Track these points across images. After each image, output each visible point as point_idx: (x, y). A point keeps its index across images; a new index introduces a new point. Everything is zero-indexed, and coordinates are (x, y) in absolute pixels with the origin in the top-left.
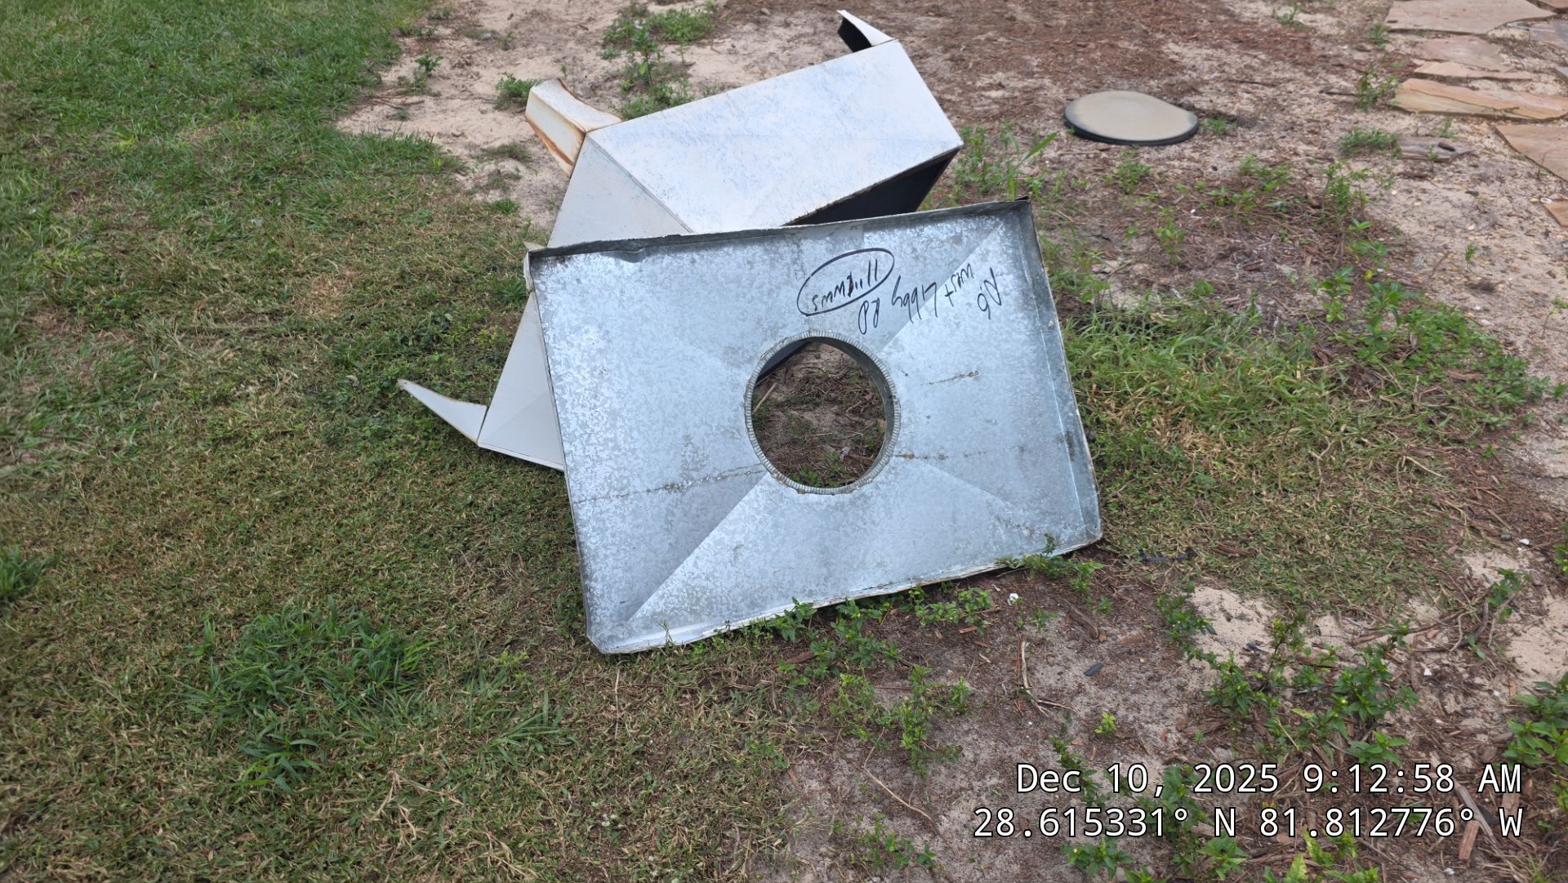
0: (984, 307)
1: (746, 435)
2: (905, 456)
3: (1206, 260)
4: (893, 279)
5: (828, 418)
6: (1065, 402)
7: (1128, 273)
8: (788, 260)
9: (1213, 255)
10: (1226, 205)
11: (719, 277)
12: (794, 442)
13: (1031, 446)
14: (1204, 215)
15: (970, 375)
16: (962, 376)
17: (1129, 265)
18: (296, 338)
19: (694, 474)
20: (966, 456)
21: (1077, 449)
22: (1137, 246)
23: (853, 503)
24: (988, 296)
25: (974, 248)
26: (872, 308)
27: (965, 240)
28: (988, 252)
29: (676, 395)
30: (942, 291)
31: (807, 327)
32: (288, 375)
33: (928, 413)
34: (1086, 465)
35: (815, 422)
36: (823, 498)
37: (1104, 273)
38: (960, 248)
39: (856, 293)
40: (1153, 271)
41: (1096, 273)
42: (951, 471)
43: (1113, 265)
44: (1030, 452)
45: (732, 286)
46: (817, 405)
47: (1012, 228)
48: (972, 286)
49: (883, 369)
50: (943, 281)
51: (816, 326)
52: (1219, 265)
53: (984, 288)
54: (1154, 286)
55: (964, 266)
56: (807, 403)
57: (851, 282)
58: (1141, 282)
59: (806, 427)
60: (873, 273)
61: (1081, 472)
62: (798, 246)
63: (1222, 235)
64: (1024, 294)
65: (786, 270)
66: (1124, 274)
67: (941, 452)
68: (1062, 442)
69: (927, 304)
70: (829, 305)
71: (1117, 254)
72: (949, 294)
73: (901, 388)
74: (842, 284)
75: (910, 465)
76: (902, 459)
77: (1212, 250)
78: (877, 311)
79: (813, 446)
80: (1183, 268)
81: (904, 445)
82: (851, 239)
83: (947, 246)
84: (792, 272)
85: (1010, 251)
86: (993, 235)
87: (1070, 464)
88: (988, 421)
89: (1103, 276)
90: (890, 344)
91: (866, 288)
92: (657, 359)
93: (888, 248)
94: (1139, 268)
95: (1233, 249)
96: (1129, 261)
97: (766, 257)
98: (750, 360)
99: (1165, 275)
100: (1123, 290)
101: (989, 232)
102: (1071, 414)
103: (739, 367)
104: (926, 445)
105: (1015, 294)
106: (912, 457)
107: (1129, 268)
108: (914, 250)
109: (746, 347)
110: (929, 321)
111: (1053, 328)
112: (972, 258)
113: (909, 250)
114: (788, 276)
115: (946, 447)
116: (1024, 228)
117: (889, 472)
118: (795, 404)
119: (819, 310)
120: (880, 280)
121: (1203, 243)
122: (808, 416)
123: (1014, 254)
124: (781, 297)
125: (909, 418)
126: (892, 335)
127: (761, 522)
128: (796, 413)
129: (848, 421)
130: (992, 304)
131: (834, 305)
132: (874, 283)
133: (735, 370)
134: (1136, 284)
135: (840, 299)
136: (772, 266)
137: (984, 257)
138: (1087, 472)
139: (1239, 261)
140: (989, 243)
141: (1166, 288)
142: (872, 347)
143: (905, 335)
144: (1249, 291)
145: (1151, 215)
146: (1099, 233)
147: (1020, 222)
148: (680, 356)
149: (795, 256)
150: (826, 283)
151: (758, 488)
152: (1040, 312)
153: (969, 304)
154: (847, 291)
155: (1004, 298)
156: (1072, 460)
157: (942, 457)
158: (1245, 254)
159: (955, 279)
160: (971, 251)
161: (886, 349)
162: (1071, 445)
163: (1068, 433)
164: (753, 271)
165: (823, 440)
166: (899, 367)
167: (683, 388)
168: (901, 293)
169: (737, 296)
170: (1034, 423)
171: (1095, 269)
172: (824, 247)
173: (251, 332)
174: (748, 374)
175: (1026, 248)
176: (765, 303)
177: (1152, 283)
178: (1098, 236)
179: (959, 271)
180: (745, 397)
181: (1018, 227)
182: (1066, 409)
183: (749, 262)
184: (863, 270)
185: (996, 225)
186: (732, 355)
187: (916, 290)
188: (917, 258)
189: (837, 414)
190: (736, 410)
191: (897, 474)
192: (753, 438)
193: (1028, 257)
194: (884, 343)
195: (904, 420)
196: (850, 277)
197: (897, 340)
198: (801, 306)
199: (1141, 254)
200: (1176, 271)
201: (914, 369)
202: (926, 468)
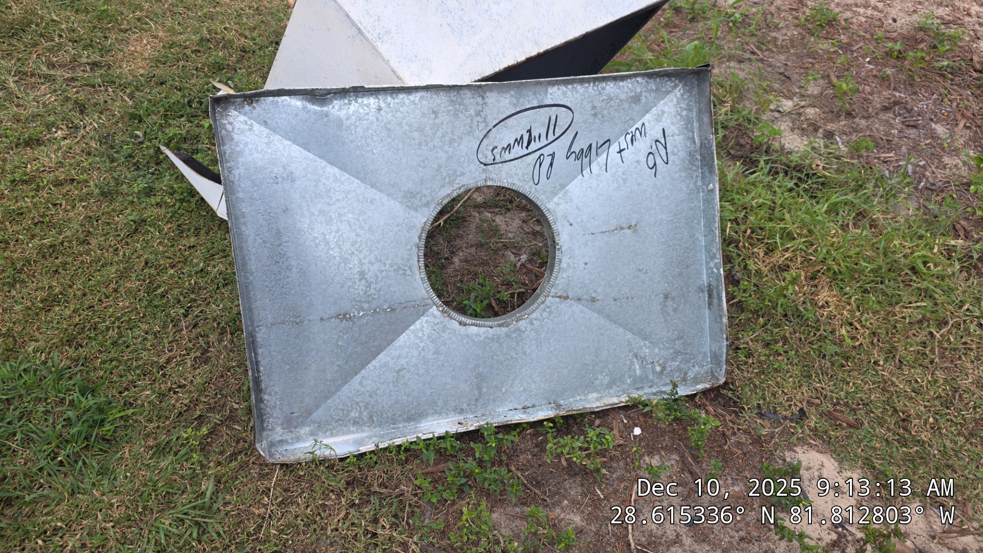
0: (651, 165)
1: (417, 272)
2: (560, 297)
3: (870, 110)
4: (570, 135)
5: (514, 224)
6: (713, 258)
7: (800, 114)
8: (472, 112)
9: (878, 106)
10: (898, 57)
11: (404, 125)
12: (481, 245)
13: (674, 294)
14: (876, 65)
15: (629, 228)
16: (622, 228)
17: (803, 107)
18: (106, 90)
19: (366, 306)
20: (615, 300)
21: (715, 301)
22: (813, 89)
23: (508, 336)
24: (657, 156)
25: (650, 109)
26: (548, 160)
27: (643, 100)
28: (663, 112)
29: (354, 234)
30: (614, 148)
31: (484, 176)
32: (91, 124)
33: (586, 260)
34: (721, 317)
35: (503, 227)
36: (482, 330)
37: (779, 111)
38: (637, 108)
39: (533, 146)
40: (823, 116)
41: (772, 111)
42: (600, 312)
43: (787, 105)
44: (673, 299)
45: (416, 135)
46: (509, 210)
47: (690, 91)
48: (643, 145)
49: (550, 218)
50: (618, 138)
51: (493, 176)
52: (881, 116)
53: (654, 147)
54: (821, 131)
55: (638, 125)
56: (501, 207)
57: (530, 135)
58: (810, 125)
59: (495, 231)
60: (552, 127)
61: (716, 321)
62: (483, 98)
63: (888, 87)
64: (691, 155)
65: (469, 121)
66: (797, 114)
67: (593, 295)
68: (703, 291)
69: (599, 159)
70: (507, 156)
71: (795, 94)
72: (620, 151)
73: (564, 236)
74: (522, 137)
75: (564, 306)
76: (558, 300)
77: (877, 101)
78: (551, 164)
79: (496, 251)
80: (849, 114)
81: (560, 287)
82: (535, 94)
83: (626, 106)
84: (475, 123)
85: (684, 113)
86: (671, 96)
87: (707, 311)
88: (640, 270)
89: (777, 115)
90: (560, 195)
91: (544, 142)
92: (338, 200)
93: (569, 104)
94: (811, 112)
95: (896, 103)
96: (803, 103)
97: (451, 108)
98: (427, 204)
99: (832, 121)
100: (792, 130)
101: (668, 92)
102: (715, 270)
103: (416, 210)
104: (581, 287)
105: (682, 154)
106: (566, 298)
107: (802, 110)
108: (594, 107)
109: (424, 192)
110: (598, 175)
111: (712, 191)
112: (648, 117)
113: (589, 107)
114: (471, 127)
115: (599, 290)
116: (701, 92)
117: (544, 310)
118: (490, 207)
119: (497, 161)
120: (557, 136)
121: (871, 94)
122: (499, 220)
123: (687, 116)
124: (462, 147)
125: (568, 264)
126: (563, 186)
127: (423, 350)
128: (489, 215)
129: (530, 230)
130: (659, 161)
131: (512, 156)
132: (551, 138)
133: (412, 213)
134: (805, 126)
135: (518, 151)
136: (456, 115)
137: (658, 119)
138: (721, 322)
139: (900, 115)
140: (665, 104)
141: (829, 135)
142: (543, 197)
143: (576, 187)
144: (904, 149)
145: (830, 59)
146: (782, 70)
147: (698, 85)
148: (361, 198)
149: (479, 108)
150: (506, 136)
151: (424, 319)
152: (702, 173)
153: (638, 162)
154: (525, 144)
155: (671, 158)
156: (709, 308)
157: (593, 300)
158: (905, 108)
159: (629, 137)
160: (647, 112)
161: (556, 199)
162: (710, 296)
163: (709, 285)
164: (437, 121)
165: (506, 246)
166: (565, 217)
167: (361, 227)
168: (576, 148)
169: (420, 144)
170: (680, 274)
171: (772, 107)
172: (507, 101)
173: (73, 79)
174: (423, 218)
175: (700, 111)
176: (446, 152)
177: (820, 127)
178: (781, 74)
179: (633, 129)
180: (420, 238)
181: (696, 90)
182: (712, 264)
183: (434, 112)
184: (543, 125)
185: (675, 86)
186: (410, 198)
187: (590, 145)
188: (595, 115)
189: (524, 221)
190: (410, 250)
191: (551, 313)
192: (424, 275)
193: (700, 120)
194: (554, 194)
195: (564, 265)
196: (529, 131)
197: (567, 192)
198: (480, 156)
199: (815, 97)
200: (843, 118)
201: (579, 220)
202: (577, 308)
